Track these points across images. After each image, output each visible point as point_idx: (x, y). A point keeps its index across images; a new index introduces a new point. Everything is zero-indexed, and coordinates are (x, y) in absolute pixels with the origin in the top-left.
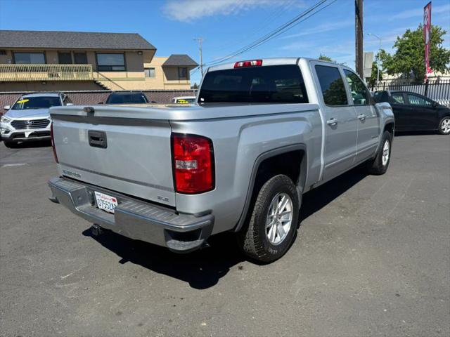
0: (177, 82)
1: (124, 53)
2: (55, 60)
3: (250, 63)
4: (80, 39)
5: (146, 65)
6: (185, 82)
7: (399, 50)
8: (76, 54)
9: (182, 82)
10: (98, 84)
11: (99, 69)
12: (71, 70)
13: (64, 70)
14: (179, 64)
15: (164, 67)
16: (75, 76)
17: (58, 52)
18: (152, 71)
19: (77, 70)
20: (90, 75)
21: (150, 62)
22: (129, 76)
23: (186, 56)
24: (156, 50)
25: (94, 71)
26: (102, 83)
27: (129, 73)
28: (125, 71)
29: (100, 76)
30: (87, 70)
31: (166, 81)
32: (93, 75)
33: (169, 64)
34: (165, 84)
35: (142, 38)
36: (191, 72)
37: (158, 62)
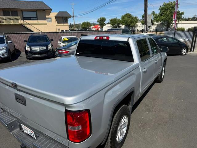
0: (62, 24)
1: (36, 11)
2: (1, 14)
3: (103, 38)
4: (14, 4)
5: (47, 16)
6: (66, 24)
7: (161, 12)
8: (12, 11)
9: (64, 24)
10: (24, 26)
11: (24, 19)
12: (10, 19)
13: (6, 19)
14: (63, 16)
15: (56, 17)
16: (12, 22)
17: (3, 10)
18: (50, 19)
19: (13, 19)
20: (20, 22)
21: (49, 15)
22: (39, 23)
23: (66, 12)
24: (52, 10)
25: (22, 20)
26: (26, 26)
27: (39, 21)
28: (37, 20)
29: (25, 23)
30: (18, 19)
31: (57, 24)
32: (21, 22)
33: (58, 16)
34: (56, 25)
35: (44, 4)
36: (69, 19)
37: (53, 15)
